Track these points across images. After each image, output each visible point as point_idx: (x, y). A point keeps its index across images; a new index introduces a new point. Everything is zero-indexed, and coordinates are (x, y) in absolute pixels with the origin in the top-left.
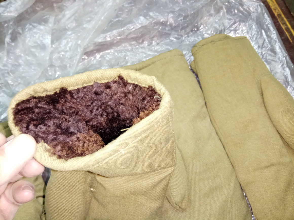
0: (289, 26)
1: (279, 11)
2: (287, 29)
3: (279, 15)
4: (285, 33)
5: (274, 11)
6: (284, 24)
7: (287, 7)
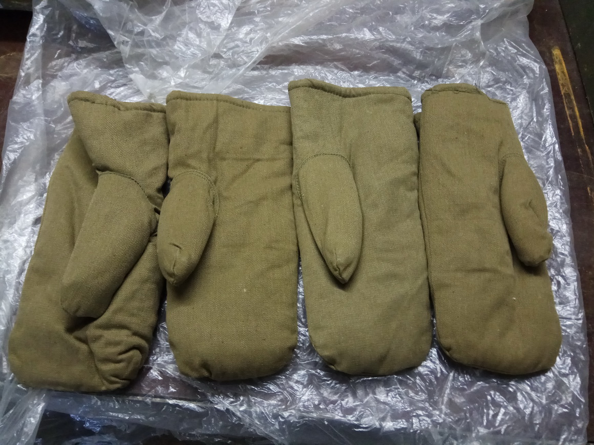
0: (577, 114)
1: (568, 89)
2: (573, 117)
3: (568, 95)
4: (568, 121)
5: (561, 87)
6: (572, 108)
7: (583, 87)
